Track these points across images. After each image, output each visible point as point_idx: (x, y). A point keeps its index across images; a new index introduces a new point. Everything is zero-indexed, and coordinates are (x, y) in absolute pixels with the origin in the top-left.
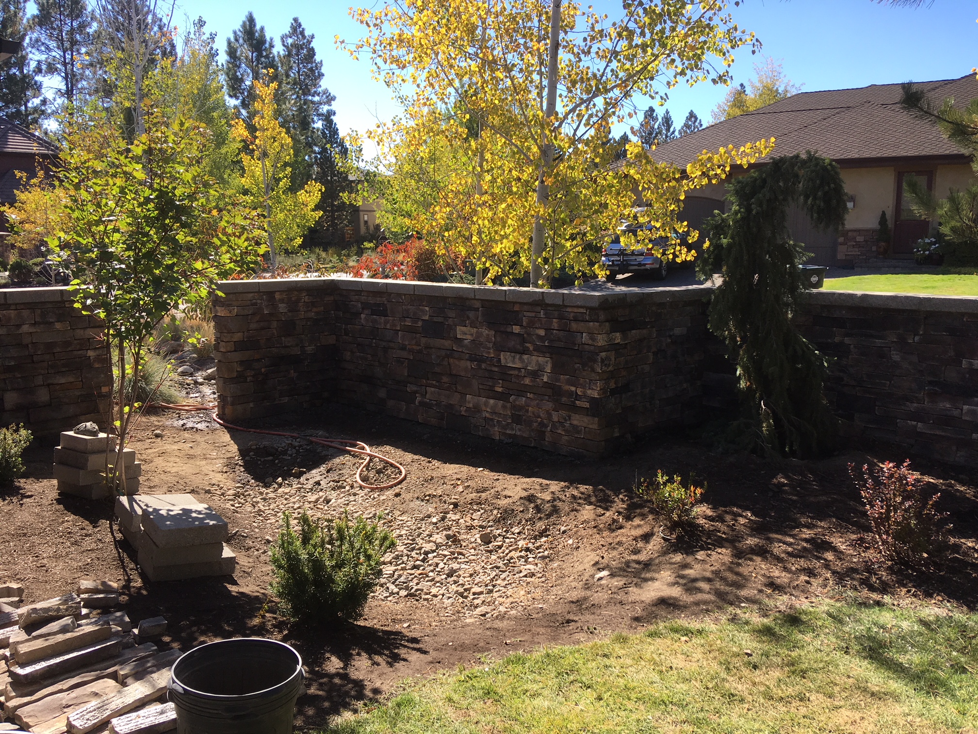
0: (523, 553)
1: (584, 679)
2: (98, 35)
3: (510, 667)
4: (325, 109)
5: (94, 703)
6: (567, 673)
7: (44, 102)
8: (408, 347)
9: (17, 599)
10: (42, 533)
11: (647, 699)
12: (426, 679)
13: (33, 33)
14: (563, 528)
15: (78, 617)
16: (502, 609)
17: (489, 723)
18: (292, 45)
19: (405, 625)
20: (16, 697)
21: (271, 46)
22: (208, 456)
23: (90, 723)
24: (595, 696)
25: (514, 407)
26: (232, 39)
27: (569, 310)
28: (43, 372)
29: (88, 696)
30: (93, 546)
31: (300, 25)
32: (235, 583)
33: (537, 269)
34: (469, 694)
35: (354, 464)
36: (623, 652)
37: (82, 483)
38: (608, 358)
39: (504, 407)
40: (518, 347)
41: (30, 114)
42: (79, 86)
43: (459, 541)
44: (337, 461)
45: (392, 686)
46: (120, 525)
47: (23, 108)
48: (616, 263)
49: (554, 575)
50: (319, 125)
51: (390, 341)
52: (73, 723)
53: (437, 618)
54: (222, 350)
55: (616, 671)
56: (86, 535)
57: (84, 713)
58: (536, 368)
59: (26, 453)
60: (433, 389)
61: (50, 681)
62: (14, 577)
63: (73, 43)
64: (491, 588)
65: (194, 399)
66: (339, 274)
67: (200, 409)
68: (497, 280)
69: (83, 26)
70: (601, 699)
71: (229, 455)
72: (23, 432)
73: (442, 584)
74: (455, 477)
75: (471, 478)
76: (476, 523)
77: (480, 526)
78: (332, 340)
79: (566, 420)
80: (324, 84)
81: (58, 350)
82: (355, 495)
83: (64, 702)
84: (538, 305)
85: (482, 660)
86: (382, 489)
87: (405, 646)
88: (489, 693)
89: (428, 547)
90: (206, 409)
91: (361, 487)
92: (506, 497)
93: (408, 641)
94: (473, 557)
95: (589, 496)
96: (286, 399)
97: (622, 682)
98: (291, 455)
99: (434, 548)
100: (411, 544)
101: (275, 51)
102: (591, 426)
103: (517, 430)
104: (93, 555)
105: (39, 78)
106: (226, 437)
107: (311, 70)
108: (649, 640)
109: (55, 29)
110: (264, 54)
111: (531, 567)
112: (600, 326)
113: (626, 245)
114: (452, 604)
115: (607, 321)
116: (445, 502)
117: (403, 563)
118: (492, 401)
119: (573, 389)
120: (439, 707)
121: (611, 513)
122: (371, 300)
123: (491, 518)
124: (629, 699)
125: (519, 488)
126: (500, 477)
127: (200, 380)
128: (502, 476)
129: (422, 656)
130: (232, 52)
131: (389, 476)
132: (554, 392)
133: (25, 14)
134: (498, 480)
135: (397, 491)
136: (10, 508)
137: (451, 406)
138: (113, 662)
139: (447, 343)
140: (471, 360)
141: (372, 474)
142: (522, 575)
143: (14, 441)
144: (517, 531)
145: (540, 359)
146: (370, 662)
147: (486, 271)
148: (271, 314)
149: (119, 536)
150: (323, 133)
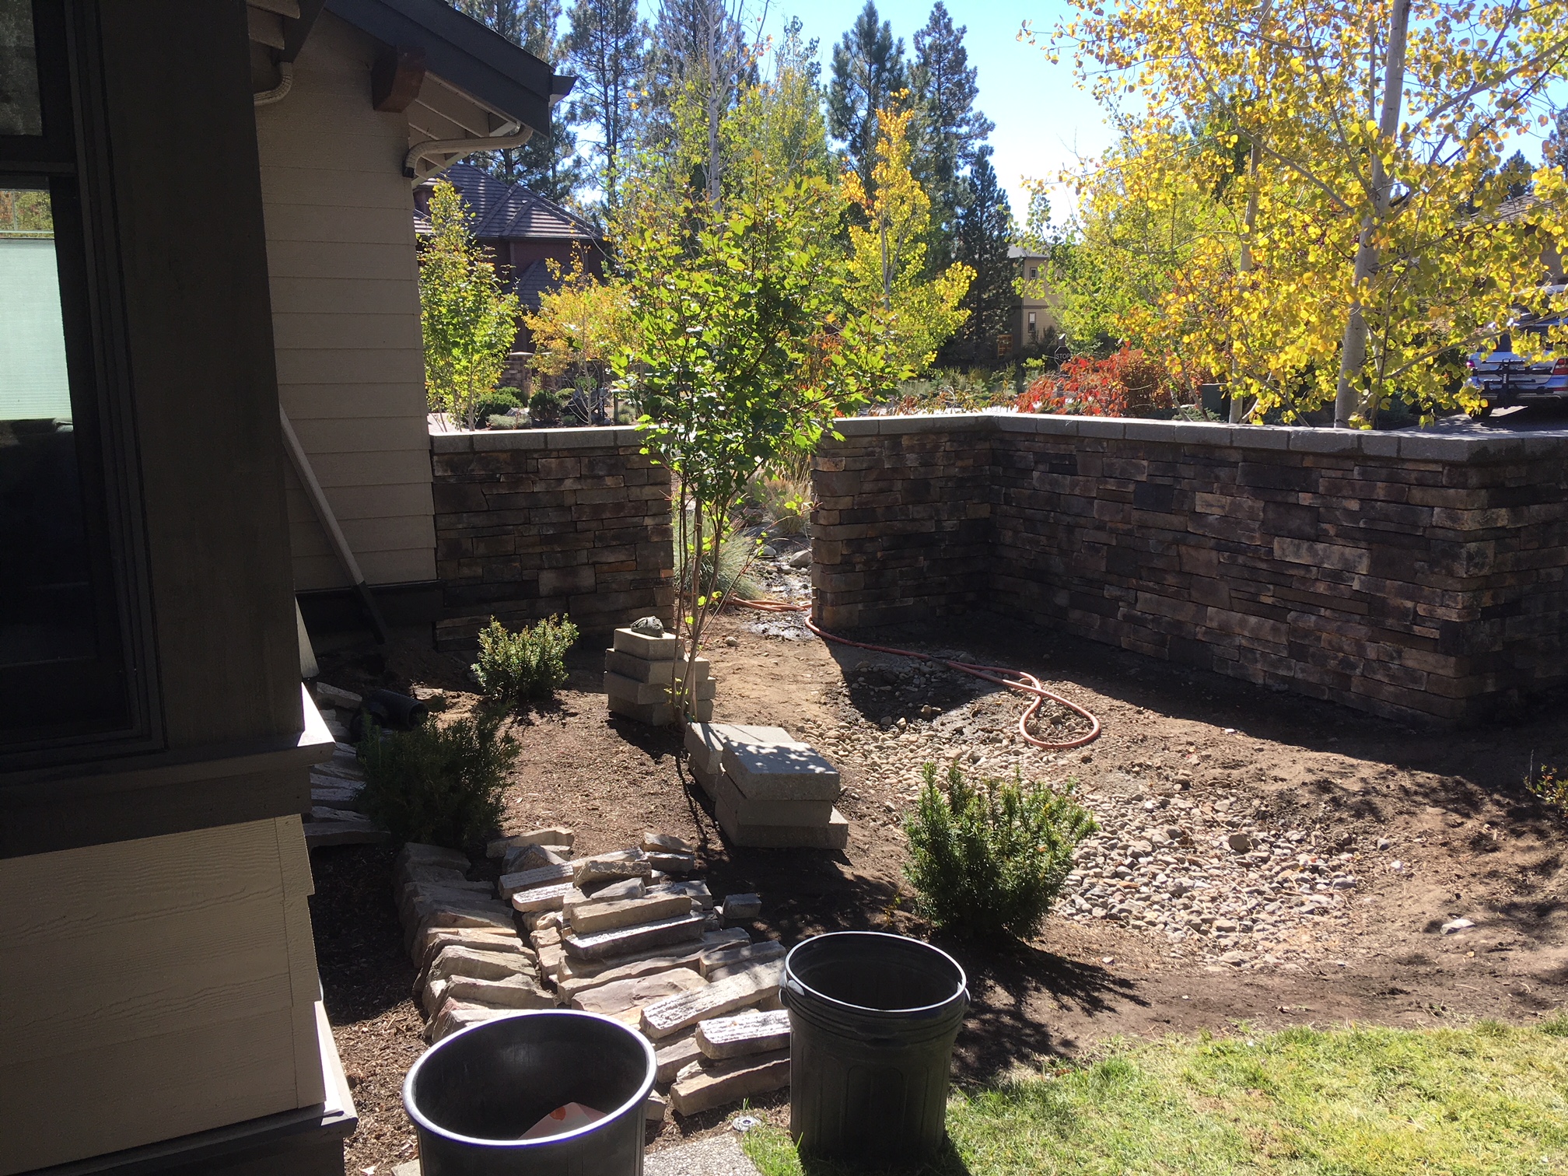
0: (1307, 875)
1: (1424, 1084)
2: (652, 57)
3: (1290, 1047)
4: (976, 145)
5: (673, 998)
6: (1392, 1070)
7: (578, 163)
8: (1109, 524)
9: (567, 848)
10: (591, 764)
11: (1540, 1130)
12: (1147, 1042)
13: (565, 61)
14: (1382, 841)
15: (648, 880)
16: (1270, 959)
17: (1256, 1124)
18: (931, 47)
19: (1107, 960)
20: (573, 977)
21: (900, 52)
22: (800, 678)
23: (670, 1024)
24: (1445, 1112)
25: (1293, 631)
26: (842, 46)
27: (1408, 466)
28: (588, 545)
29: (665, 987)
30: (657, 788)
31: (945, 14)
32: (847, 863)
33: (1349, 398)
34: (1221, 1075)
35: (1016, 707)
36: (1498, 1051)
37: (641, 701)
38: (1480, 553)
39: (1275, 630)
40: (1308, 529)
41: (560, 181)
42: (624, 136)
43: (1192, 843)
44: (988, 699)
45: (1093, 1044)
46: (690, 763)
47: (550, 173)
48: (1492, 387)
49: (1365, 916)
50: (965, 171)
51: (1078, 515)
52: (649, 1019)
53: (1158, 958)
54: (822, 521)
55: (1484, 1079)
56: (647, 773)
57: (663, 1008)
58: (1339, 567)
59: (568, 655)
60: (1148, 595)
61: (615, 961)
62: (560, 819)
63: (618, 72)
64: (1249, 923)
65: (775, 595)
66: (994, 408)
67: (787, 609)
68: (1271, 416)
69: (631, 46)
70: (1455, 1119)
71: (829, 679)
72: (567, 626)
73: (1163, 907)
74: (1184, 739)
75: (1214, 744)
76: (1220, 817)
77: (1229, 823)
78: (984, 511)
79: (1392, 658)
80: (977, 105)
81: (608, 515)
82: (1017, 753)
83: (634, 992)
84: (1348, 458)
85: (1242, 1028)
86: (1060, 749)
87: (1110, 990)
88: (1255, 1080)
89: (1139, 846)
90: (795, 610)
91: (1027, 743)
92: (1276, 779)
93: (1114, 982)
94: (1217, 872)
95: (1434, 790)
96: (910, 601)
97: (1494, 1098)
98: (918, 686)
99: (1149, 849)
100: (1111, 839)
101: (904, 59)
102: (1440, 672)
103: (1298, 671)
104: (658, 801)
105: (571, 128)
106: (824, 653)
107: (960, 84)
108: (1548, 1038)
109: (594, 53)
110: (888, 65)
111: (1323, 899)
112: (1468, 495)
113: (1525, 353)
114: (1182, 940)
115: (1483, 487)
116: (1167, 779)
117: (1097, 866)
118: (1253, 620)
119: (1409, 604)
120: (1170, 1086)
121: (1477, 823)
122: (1051, 450)
123: (1248, 811)
124: (1508, 1126)
125: (1300, 767)
126: (1265, 747)
127: (786, 567)
128: (1268, 745)
129: (1139, 1008)
130: (841, 68)
131: (1071, 730)
132: (1372, 608)
133: (555, 34)
134: (1261, 750)
135: (1086, 753)
136: (550, 727)
137: (1179, 625)
138: (693, 947)
139: (1176, 520)
140: (1218, 549)
141: (1044, 724)
142: (1304, 909)
143: (556, 638)
144: (1296, 837)
145: (1347, 551)
146: (1055, 1003)
147: (1249, 401)
148: (894, 470)
149: (689, 779)
150: (972, 185)
